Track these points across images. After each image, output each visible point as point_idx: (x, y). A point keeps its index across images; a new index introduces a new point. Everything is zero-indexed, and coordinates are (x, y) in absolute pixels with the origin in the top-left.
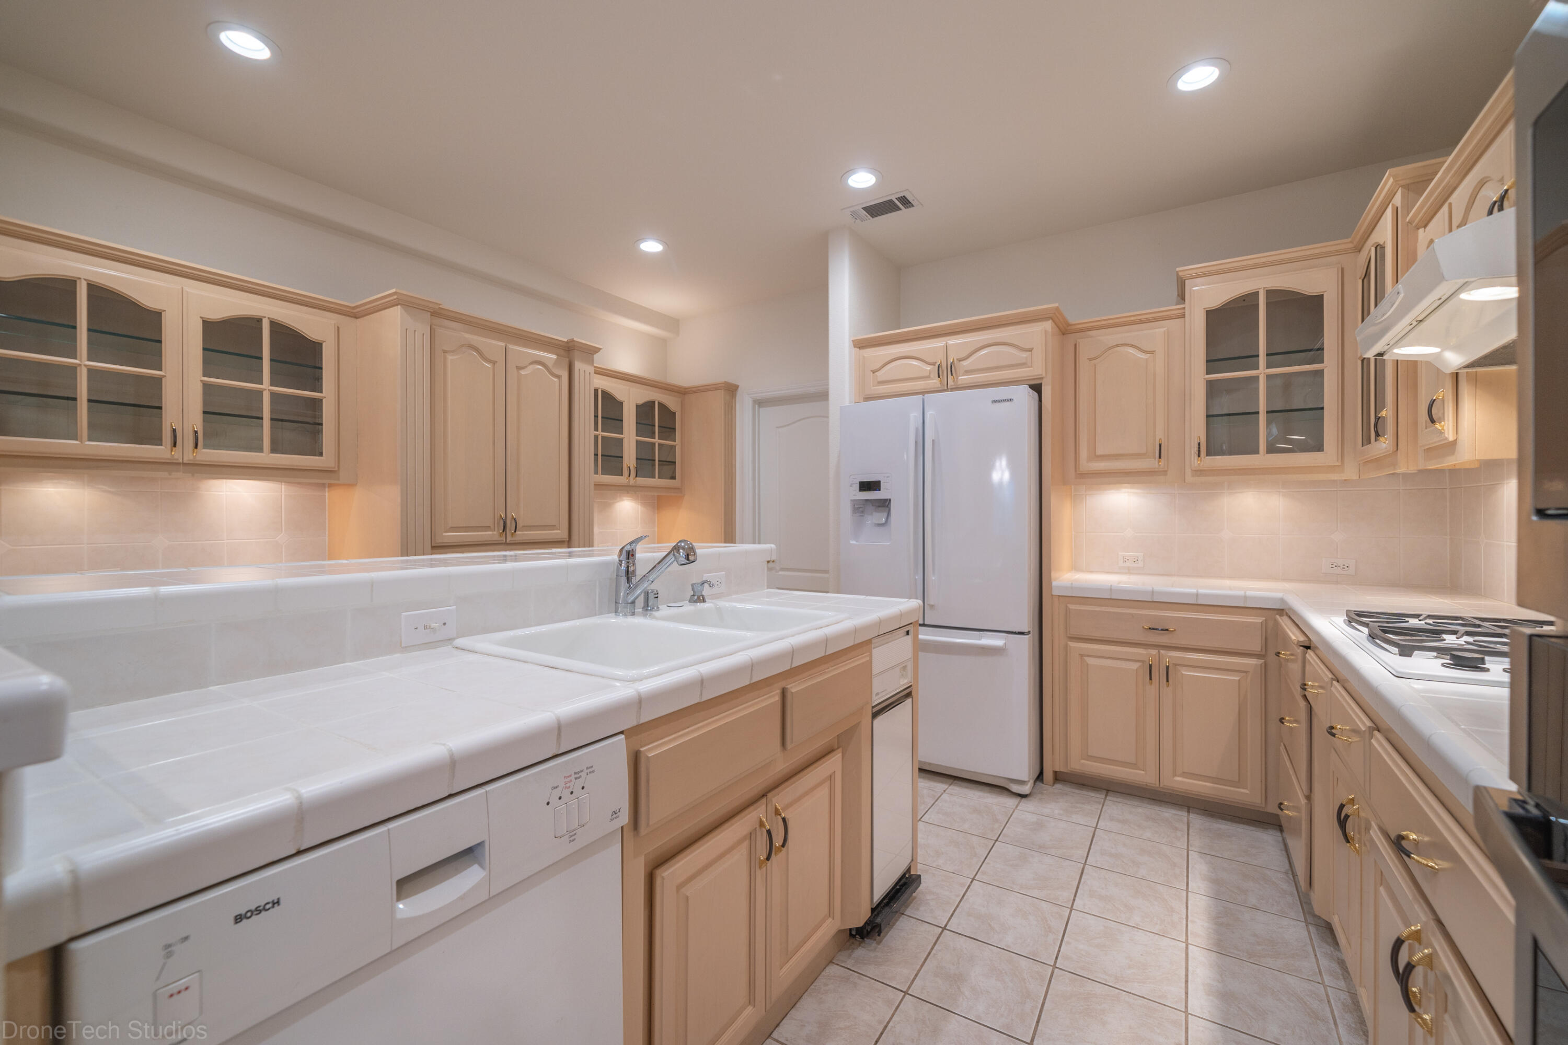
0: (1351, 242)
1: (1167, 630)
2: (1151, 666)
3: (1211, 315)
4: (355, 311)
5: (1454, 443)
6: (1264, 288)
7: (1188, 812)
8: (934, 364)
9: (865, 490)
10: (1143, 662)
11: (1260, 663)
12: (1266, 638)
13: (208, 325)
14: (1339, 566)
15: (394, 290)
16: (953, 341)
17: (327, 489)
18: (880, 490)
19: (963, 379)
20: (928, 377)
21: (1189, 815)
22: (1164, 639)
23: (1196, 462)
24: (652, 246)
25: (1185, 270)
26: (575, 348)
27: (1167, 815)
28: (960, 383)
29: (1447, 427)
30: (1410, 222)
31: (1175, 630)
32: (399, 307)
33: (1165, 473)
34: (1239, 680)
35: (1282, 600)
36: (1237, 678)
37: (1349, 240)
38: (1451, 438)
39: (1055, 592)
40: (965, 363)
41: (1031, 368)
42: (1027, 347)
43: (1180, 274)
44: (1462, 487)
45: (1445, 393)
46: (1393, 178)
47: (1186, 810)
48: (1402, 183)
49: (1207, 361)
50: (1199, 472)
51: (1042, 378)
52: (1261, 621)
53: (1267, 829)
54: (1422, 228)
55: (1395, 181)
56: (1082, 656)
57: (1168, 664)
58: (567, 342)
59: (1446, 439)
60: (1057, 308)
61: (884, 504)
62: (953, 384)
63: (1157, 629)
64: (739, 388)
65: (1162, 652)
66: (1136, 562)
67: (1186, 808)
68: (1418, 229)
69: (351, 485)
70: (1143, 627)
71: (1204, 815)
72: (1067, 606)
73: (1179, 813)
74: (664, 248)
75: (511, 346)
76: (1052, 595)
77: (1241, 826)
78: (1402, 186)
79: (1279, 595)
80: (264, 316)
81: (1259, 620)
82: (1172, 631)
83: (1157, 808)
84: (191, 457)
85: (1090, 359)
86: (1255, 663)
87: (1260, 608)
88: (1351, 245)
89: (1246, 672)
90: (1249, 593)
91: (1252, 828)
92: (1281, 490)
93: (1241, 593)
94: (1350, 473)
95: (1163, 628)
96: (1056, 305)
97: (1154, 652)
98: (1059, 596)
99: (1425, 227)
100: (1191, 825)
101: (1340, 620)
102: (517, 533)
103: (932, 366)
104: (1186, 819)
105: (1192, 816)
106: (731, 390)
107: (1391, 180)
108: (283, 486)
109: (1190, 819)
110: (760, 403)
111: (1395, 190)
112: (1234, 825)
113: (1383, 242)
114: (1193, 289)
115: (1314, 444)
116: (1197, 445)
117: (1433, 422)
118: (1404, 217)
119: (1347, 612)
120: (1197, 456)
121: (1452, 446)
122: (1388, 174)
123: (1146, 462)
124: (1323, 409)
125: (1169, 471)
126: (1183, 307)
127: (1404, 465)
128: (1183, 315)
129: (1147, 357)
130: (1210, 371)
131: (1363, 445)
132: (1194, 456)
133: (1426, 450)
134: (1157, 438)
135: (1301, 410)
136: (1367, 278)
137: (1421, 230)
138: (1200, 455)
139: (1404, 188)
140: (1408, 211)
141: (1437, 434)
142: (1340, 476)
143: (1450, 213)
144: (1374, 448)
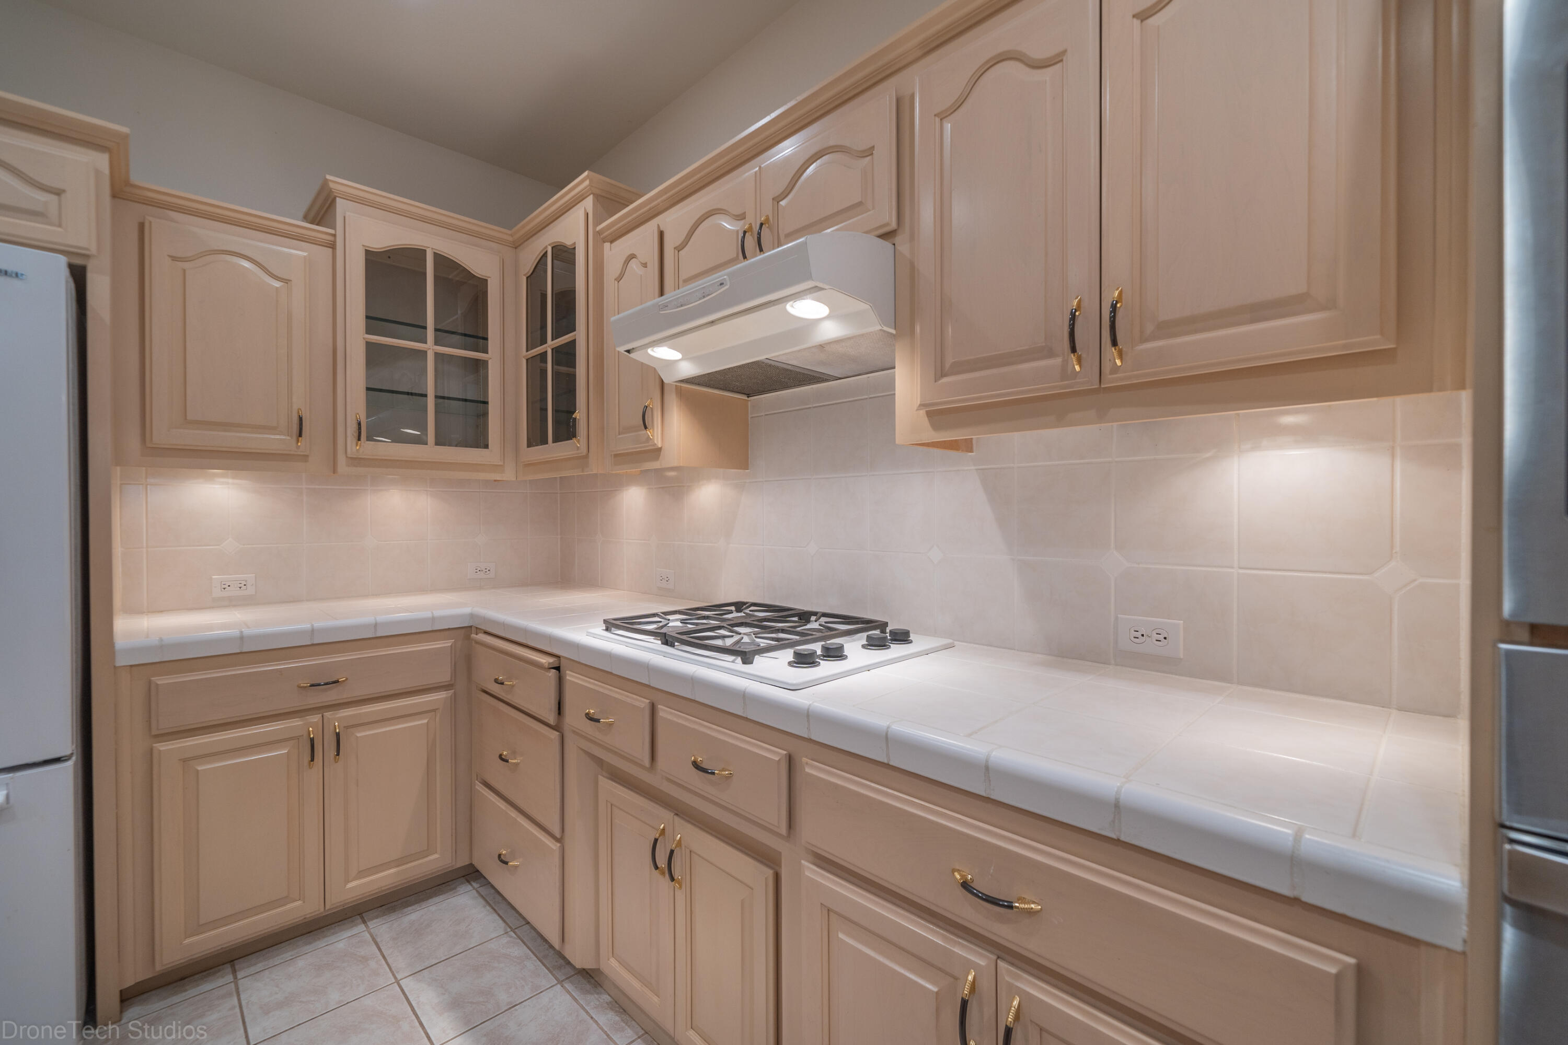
0: (511, 235)
1: (337, 682)
2: (312, 740)
3: (371, 257)
5: (660, 450)
6: (432, 248)
7: (364, 922)
10: (298, 738)
11: (450, 694)
12: (455, 664)
14: (482, 571)
21: (367, 926)
22: (332, 695)
23: (352, 447)
25: (338, 183)
27: (341, 945)
29: (656, 435)
30: (599, 233)
31: (347, 679)
33: (305, 458)
34: (428, 723)
35: (472, 616)
36: (425, 721)
37: (509, 232)
38: (660, 446)
39: (121, 661)
41: (58, 229)
42: (53, 184)
43: (332, 185)
44: (575, 492)
45: (655, 398)
46: (590, 181)
47: (360, 920)
48: (595, 190)
49: (368, 315)
50: (356, 461)
51: (87, 258)
52: (450, 644)
53: (455, 888)
54: (608, 242)
55: (590, 185)
56: (185, 761)
57: (338, 731)
59: (652, 445)
60: (125, 137)
63: (319, 685)
65: (328, 715)
66: (244, 587)
67: (358, 917)
68: (604, 242)
70: (299, 687)
71: (384, 914)
72: (150, 682)
73: (355, 930)
76: (115, 666)
77: (431, 901)
78: (594, 194)
79: (467, 610)
81: (448, 643)
82: (344, 681)
83: (321, 943)
85: (174, 258)
86: (444, 696)
87: (449, 629)
88: (511, 239)
89: (434, 710)
90: (438, 613)
91: (441, 897)
92: (429, 489)
93: (428, 614)
94: (509, 475)
95: (326, 681)
96: (124, 130)
97: (315, 718)
98: (131, 666)
99: (611, 242)
100: (378, 940)
101: (600, 629)
104: (368, 935)
105: (371, 924)
107: (587, 182)
109: (372, 931)
111: (586, 195)
112: (424, 904)
113: (568, 243)
114: (348, 214)
115: (480, 441)
116: (355, 426)
117: (646, 428)
118: (596, 225)
119: (605, 621)
120: (355, 440)
121: (656, 452)
122: (586, 173)
123: (279, 441)
124: (486, 403)
125: (307, 456)
126: (335, 236)
127: (595, 468)
128: (332, 246)
129: (277, 284)
130: (368, 331)
131: (528, 447)
132: (351, 440)
133: (616, 456)
134: (295, 407)
135: (466, 400)
136: (535, 277)
137: (607, 245)
138: (359, 439)
139: (597, 197)
140: (598, 222)
141: (648, 439)
142: (498, 477)
143: (661, 235)
144: (555, 451)
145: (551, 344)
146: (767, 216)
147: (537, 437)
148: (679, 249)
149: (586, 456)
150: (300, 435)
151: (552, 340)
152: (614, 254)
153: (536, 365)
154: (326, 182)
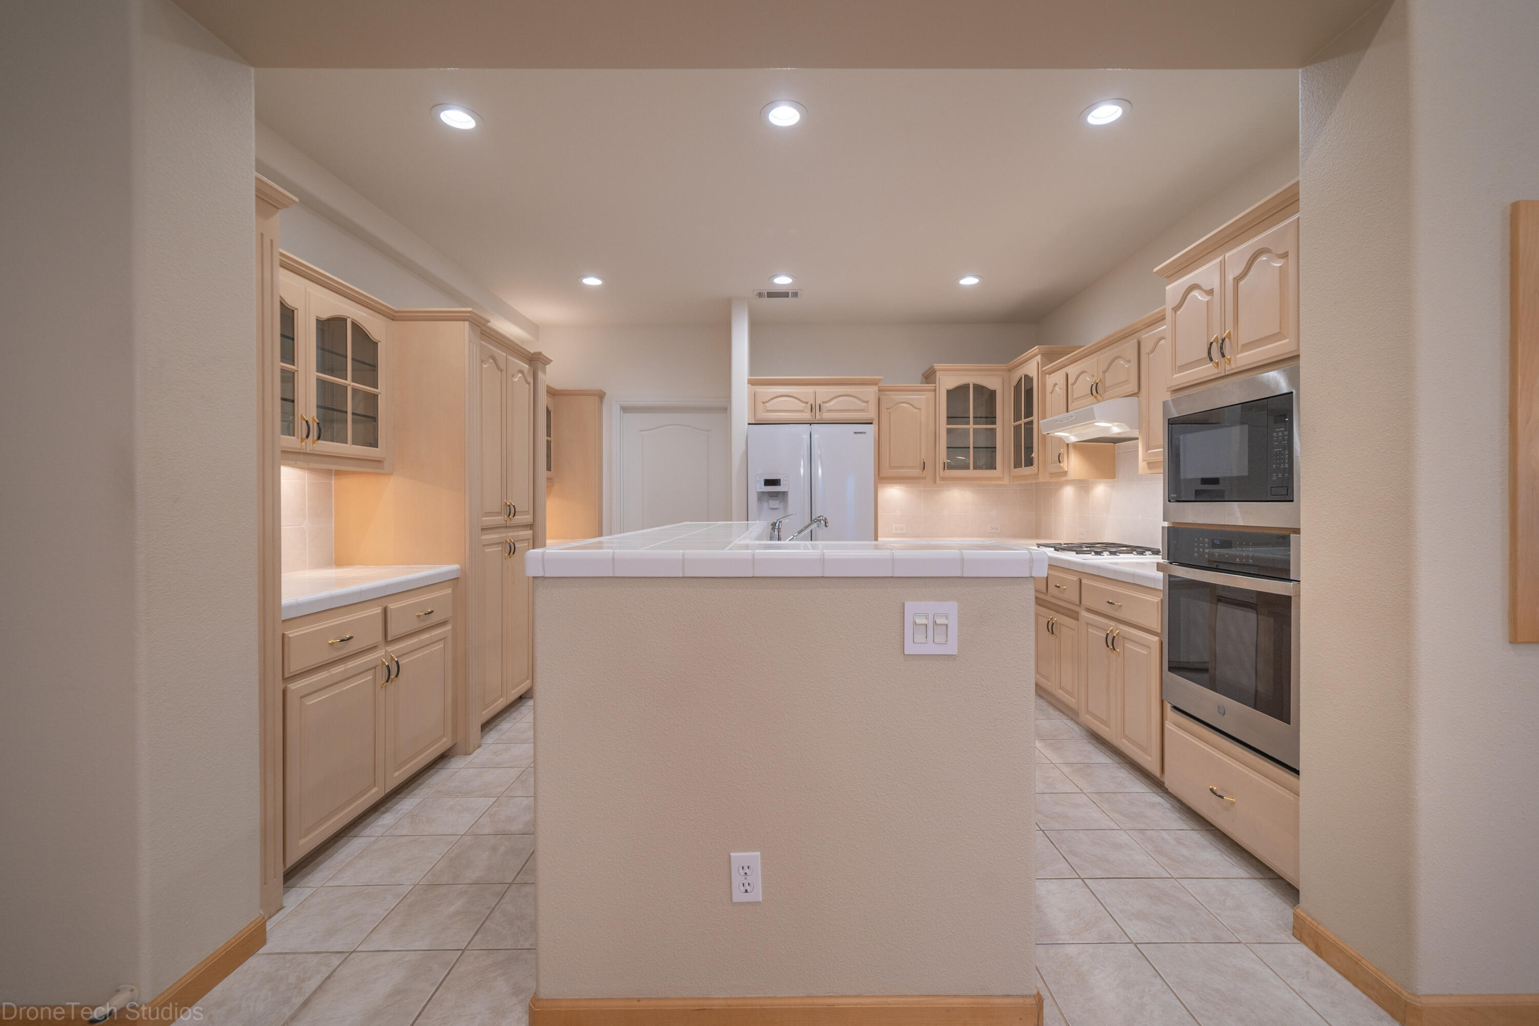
0: (1007, 366)
3: (949, 392)
4: (396, 314)
5: (1067, 471)
6: (973, 382)
8: (807, 403)
9: (768, 485)
13: (319, 321)
15: (470, 309)
16: (820, 389)
17: (333, 478)
18: (780, 485)
19: (826, 416)
20: (802, 411)
23: (942, 473)
24: (592, 281)
25: (937, 366)
26: (540, 360)
28: (824, 417)
29: (1064, 465)
30: (1044, 371)
32: (467, 323)
37: (1005, 369)
38: (1066, 470)
40: (826, 405)
41: (867, 413)
42: (866, 400)
43: (935, 367)
45: (1063, 451)
46: (1039, 348)
48: (1041, 352)
49: (948, 417)
50: (943, 479)
51: (873, 420)
55: (1039, 351)
58: (535, 354)
59: (1064, 470)
60: (881, 379)
61: (783, 496)
62: (819, 417)
64: (606, 395)
66: (902, 530)
68: (1046, 374)
69: (391, 474)
74: (603, 283)
75: (509, 357)
78: (1040, 354)
80: (349, 316)
84: (312, 448)
85: (888, 409)
94: (1006, 481)
99: (1049, 374)
102: (515, 517)
103: (805, 404)
106: (601, 396)
108: (306, 473)
110: (625, 409)
111: (1037, 354)
113: (1031, 376)
114: (941, 377)
115: (992, 466)
116: (943, 464)
117: (1060, 462)
118: (1042, 368)
119: (1037, 544)
120: (943, 470)
121: (1065, 473)
122: (1037, 347)
123: (916, 472)
124: (995, 448)
125: (925, 477)
126: (936, 386)
127: (1041, 479)
128: (935, 391)
129: (916, 411)
130: (948, 423)
131: (1014, 468)
132: (941, 470)
133: (1051, 473)
134: (922, 458)
135: (987, 448)
136: (1017, 387)
137: (1047, 376)
138: (944, 469)
139: (1043, 355)
140: (1043, 366)
141: (1062, 467)
142: (1000, 482)
143: (1067, 375)
144: (1025, 471)
145: (1023, 421)
146: (1101, 379)
147: (1017, 465)
148: (1073, 384)
149: (1038, 474)
150: (924, 469)
151: (1024, 419)
152: (1051, 380)
153: (1017, 429)
154: (932, 367)
